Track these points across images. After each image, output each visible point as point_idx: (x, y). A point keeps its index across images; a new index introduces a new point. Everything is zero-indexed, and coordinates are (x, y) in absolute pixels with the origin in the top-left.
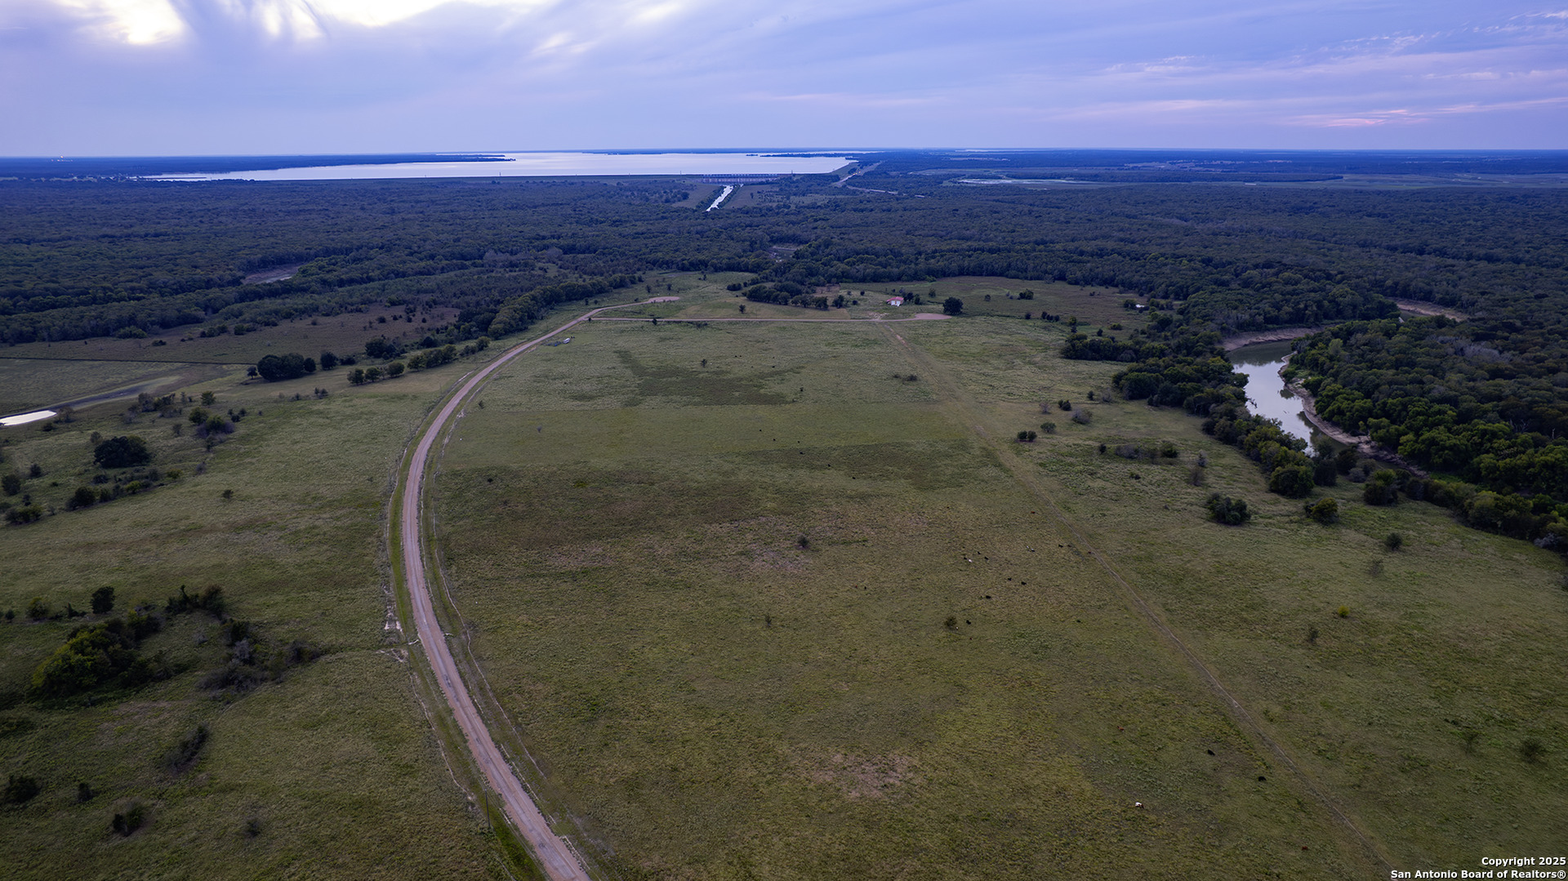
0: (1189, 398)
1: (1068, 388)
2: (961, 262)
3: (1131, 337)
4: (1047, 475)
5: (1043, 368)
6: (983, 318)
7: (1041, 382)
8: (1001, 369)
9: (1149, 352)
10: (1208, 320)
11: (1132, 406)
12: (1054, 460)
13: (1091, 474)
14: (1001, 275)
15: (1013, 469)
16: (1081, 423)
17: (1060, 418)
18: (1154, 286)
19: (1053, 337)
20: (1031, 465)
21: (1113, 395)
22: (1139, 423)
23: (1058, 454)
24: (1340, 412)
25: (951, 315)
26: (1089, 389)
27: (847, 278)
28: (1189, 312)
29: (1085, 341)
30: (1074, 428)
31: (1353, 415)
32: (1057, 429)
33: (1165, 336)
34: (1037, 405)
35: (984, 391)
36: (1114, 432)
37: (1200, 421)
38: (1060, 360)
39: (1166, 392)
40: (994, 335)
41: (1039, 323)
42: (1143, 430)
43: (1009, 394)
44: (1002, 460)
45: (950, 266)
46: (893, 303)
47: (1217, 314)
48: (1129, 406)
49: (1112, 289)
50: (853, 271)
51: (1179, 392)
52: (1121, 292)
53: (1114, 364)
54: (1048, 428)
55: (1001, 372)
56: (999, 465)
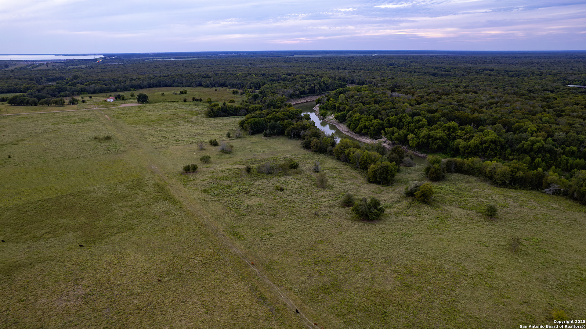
0: (288, 129)
1: (214, 132)
2: (149, 81)
3: (241, 104)
4: (211, 201)
5: (196, 123)
6: (160, 103)
7: (196, 131)
8: (171, 127)
9: (254, 109)
10: (275, 94)
11: (255, 138)
12: (215, 185)
13: (246, 193)
14: (170, 86)
15: (182, 199)
16: (227, 153)
17: (212, 152)
18: (244, 85)
19: (200, 108)
20: (197, 193)
21: (242, 133)
22: (263, 148)
23: (217, 179)
24: (366, 127)
25: (142, 103)
26: (226, 132)
27: (84, 92)
28: (265, 92)
29: (218, 107)
30: (223, 157)
31: (374, 128)
32: (212, 160)
33: (258, 102)
34: (196, 145)
35: (159, 141)
36: (250, 156)
37: (299, 142)
38: (206, 119)
39: (273, 127)
40: (166, 110)
41: (192, 103)
42: (268, 152)
43: (176, 140)
44: (172, 193)
45: (143, 83)
46: (108, 100)
47: (278, 91)
48: (253, 139)
49: (225, 88)
50: (87, 88)
51: (281, 126)
52: (229, 89)
53: (236, 118)
54: (206, 160)
55: (171, 128)
56: (169, 198)
